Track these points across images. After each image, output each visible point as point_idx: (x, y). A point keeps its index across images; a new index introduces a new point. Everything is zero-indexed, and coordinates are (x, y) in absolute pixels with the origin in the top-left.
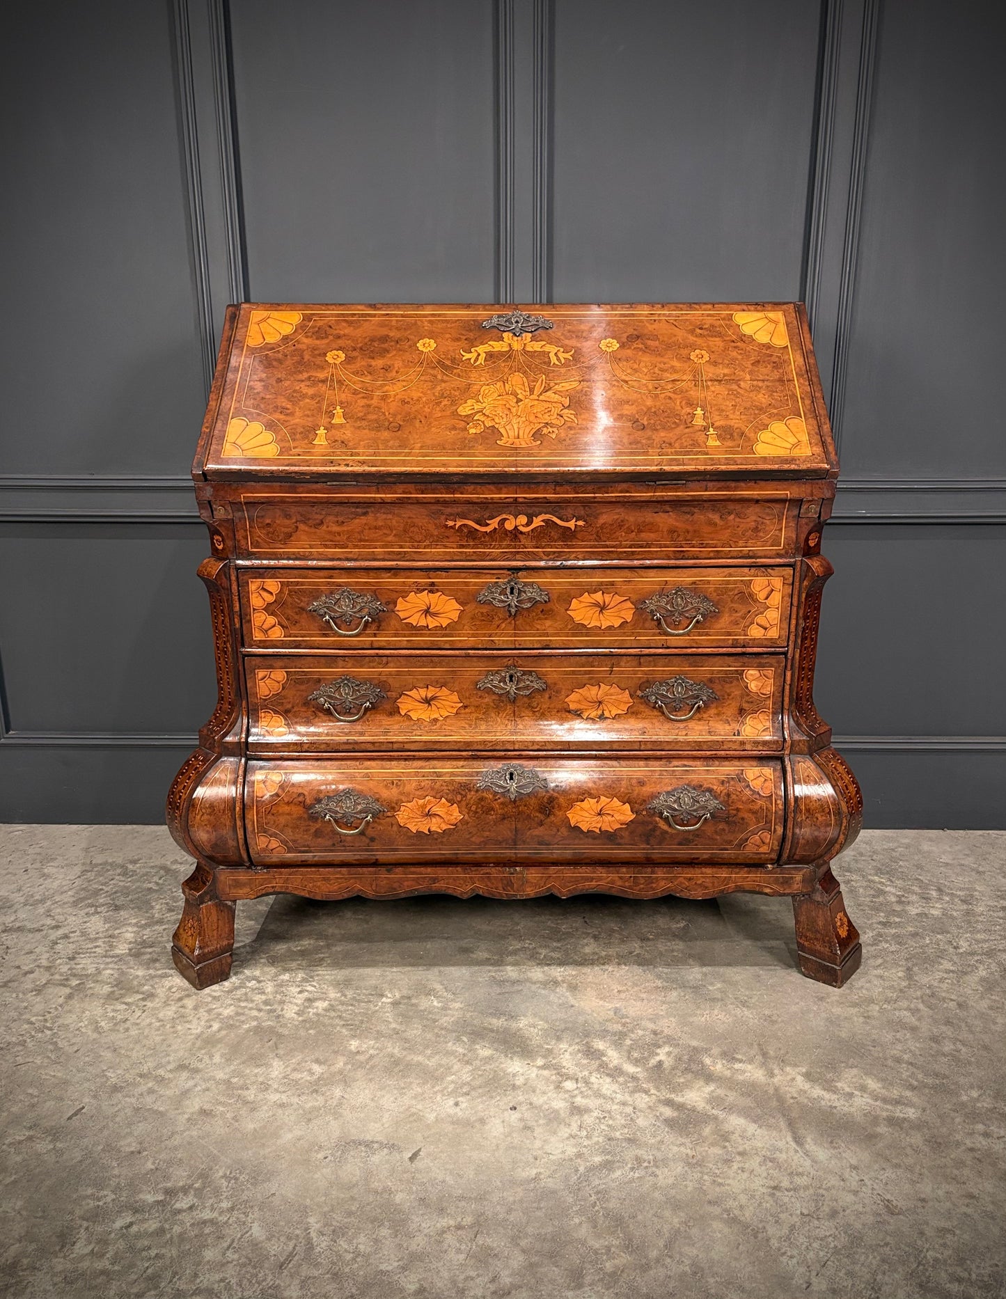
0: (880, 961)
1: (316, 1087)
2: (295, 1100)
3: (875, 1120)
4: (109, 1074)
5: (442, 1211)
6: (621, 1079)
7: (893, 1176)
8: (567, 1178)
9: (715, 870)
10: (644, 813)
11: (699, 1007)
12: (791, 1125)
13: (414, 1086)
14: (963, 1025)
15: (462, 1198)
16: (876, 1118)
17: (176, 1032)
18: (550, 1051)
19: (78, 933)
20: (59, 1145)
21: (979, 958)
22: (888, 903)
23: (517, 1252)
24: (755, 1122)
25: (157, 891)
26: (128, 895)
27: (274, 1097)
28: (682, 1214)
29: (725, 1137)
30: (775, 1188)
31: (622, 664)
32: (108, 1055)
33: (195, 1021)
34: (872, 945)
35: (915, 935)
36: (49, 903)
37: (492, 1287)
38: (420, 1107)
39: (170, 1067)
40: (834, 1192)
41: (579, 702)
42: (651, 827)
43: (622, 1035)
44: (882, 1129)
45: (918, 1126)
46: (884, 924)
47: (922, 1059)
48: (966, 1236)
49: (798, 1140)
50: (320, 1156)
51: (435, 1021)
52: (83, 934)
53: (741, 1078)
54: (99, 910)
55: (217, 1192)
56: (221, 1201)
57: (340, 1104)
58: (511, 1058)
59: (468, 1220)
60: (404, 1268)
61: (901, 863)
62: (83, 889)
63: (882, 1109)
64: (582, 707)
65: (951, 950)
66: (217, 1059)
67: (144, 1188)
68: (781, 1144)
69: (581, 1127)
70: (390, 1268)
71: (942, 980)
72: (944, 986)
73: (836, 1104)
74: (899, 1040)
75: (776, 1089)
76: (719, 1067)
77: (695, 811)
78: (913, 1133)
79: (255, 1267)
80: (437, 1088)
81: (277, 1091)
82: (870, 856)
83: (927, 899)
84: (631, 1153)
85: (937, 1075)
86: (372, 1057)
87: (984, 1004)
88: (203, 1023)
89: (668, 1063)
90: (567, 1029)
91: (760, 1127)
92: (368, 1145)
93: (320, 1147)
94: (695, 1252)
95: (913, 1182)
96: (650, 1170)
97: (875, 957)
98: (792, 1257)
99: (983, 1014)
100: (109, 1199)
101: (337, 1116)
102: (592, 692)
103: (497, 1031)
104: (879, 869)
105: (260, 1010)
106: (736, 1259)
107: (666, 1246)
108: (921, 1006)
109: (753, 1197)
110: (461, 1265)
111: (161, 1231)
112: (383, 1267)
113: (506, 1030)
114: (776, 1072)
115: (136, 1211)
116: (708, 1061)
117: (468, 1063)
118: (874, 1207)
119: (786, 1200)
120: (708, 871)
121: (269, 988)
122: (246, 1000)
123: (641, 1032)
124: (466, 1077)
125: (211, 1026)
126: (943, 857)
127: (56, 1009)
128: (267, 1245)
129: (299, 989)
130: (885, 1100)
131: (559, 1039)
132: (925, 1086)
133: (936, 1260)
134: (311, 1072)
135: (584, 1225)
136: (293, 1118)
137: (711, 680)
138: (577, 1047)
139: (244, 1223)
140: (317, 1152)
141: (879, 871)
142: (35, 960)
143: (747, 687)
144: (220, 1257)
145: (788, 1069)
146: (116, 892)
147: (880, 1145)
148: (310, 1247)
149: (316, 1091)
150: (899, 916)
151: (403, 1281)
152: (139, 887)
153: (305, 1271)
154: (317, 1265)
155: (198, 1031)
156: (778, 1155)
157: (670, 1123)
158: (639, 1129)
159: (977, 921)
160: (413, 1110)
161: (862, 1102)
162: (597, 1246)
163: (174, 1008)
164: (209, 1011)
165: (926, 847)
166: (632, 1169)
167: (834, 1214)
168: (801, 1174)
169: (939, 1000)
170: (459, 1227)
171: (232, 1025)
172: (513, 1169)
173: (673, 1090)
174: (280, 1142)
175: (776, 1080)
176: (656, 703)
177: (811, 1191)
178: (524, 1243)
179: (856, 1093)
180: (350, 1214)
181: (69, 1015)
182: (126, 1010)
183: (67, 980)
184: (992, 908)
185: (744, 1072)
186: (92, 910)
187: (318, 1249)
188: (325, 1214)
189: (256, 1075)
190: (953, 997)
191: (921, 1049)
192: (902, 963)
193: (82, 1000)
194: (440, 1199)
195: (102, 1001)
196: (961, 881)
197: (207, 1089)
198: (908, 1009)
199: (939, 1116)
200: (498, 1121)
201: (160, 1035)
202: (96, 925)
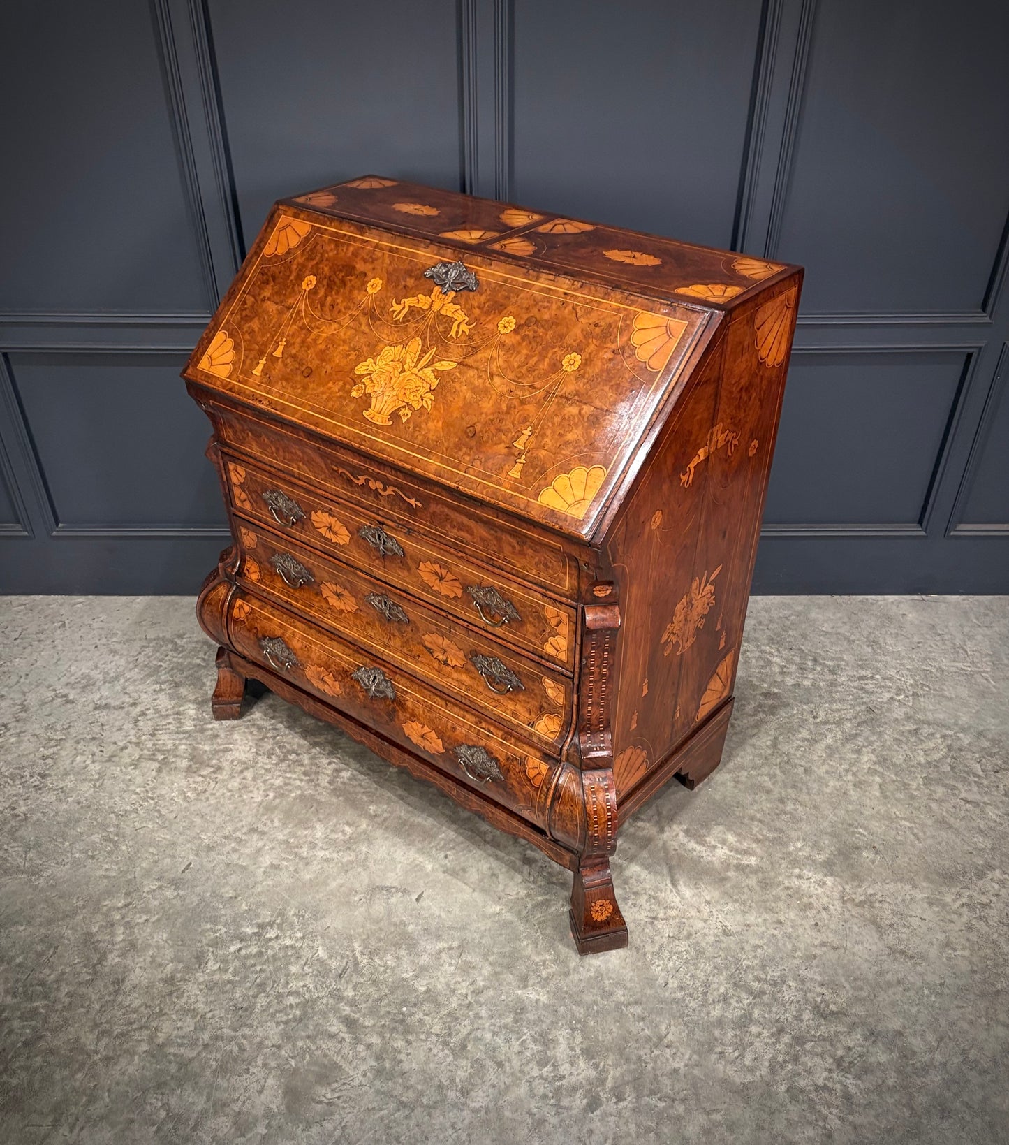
1: (349, 844)
2: (335, 855)
3: (727, 866)
4: (202, 837)
5: (439, 937)
7: (732, 909)
12: (671, 870)
13: (416, 842)
14: (804, 788)
15: (452, 928)
16: (729, 865)
17: (243, 801)
19: (152, 711)
20: (181, 893)
21: (830, 726)
23: (487, 965)
24: (647, 869)
25: (204, 667)
26: (182, 671)
27: (321, 854)
29: (626, 881)
30: (654, 918)
32: (198, 820)
33: (256, 792)
36: (122, 680)
37: (472, 988)
38: (421, 859)
39: (245, 830)
40: (692, 920)
44: (731, 874)
45: (756, 870)
47: (769, 817)
48: (770, 950)
49: (674, 883)
50: (357, 899)
52: (157, 711)
54: (163, 687)
55: (292, 926)
56: (295, 932)
57: (366, 859)
59: (456, 944)
60: (417, 977)
61: (790, 632)
62: (145, 666)
63: (734, 857)
65: (811, 720)
66: (276, 823)
67: (244, 923)
68: (662, 886)
70: (408, 976)
71: (798, 748)
72: (799, 754)
73: (704, 854)
74: (756, 802)
75: (664, 843)
78: (751, 876)
79: (323, 977)
80: (432, 844)
81: (322, 848)
83: (802, 669)
85: (777, 830)
86: (386, 819)
87: (824, 768)
88: (261, 792)
91: (650, 873)
92: (388, 889)
93: (356, 891)
95: (744, 913)
98: (658, 966)
99: (820, 778)
100: (223, 931)
101: (366, 868)
105: (301, 780)
106: (623, 968)
108: (778, 772)
109: (639, 924)
110: (452, 974)
111: (260, 954)
112: (404, 976)
114: (665, 828)
115: (242, 940)
117: (454, 824)
118: (716, 931)
119: (660, 926)
121: (306, 760)
122: (290, 772)
125: (267, 795)
126: (826, 625)
127: (152, 780)
128: (330, 962)
129: (328, 761)
130: (737, 851)
132: (767, 839)
134: (344, 832)
135: (530, 946)
136: (335, 870)
139: (313, 947)
140: (355, 895)
141: (771, 641)
144: (301, 970)
145: (675, 826)
146: (172, 669)
147: (728, 885)
148: (356, 964)
149: (349, 848)
150: (778, 687)
151: (417, 985)
152: (190, 663)
153: (356, 979)
155: (259, 799)
156: (659, 894)
159: (837, 691)
160: (417, 862)
161: (722, 852)
162: (537, 960)
163: (238, 780)
164: (265, 782)
165: (813, 614)
167: (689, 935)
168: (672, 908)
169: (792, 766)
170: (450, 948)
171: (283, 794)
172: (484, 907)
174: (328, 888)
175: (666, 835)
177: (677, 920)
178: (491, 959)
179: (719, 845)
180: (380, 940)
181: (163, 786)
182: (203, 782)
183: (154, 755)
184: (851, 678)
185: (644, 829)
186: (157, 687)
187: (362, 965)
188: (364, 941)
189: (306, 836)
190: (803, 763)
191: (769, 809)
192: (772, 732)
193: (169, 773)
194: (438, 929)
195: (184, 774)
196: (834, 650)
197: (273, 848)
198: (768, 775)
199: (772, 863)
200: (474, 870)
201: (233, 803)
202: (164, 702)
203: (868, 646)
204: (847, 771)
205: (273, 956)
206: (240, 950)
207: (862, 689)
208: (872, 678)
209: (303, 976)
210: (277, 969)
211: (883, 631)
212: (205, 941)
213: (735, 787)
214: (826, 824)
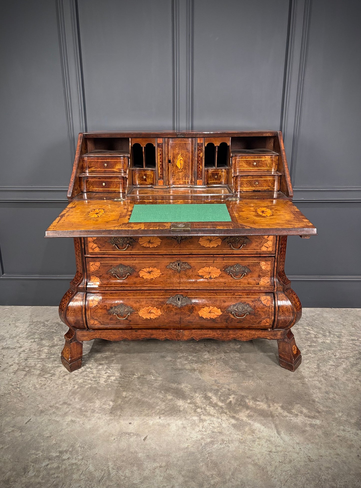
0: (308, 361)
1: (111, 411)
2: (104, 416)
3: (305, 425)
4: (40, 406)
5: (155, 460)
6: (217, 408)
7: (311, 447)
8: (198, 448)
9: (250, 331)
10: (225, 312)
11: (244, 380)
12: (276, 426)
13: (145, 411)
14: (337, 387)
15: (161, 455)
16: (306, 424)
17: (62, 389)
18: (192, 397)
19: (28, 350)
20: (23, 434)
21: (343, 360)
22: (311, 338)
23: (181, 476)
24: (263, 425)
25: (55, 333)
26: (45, 334)
27: (96, 415)
28: (238, 462)
29: (253, 432)
30: (270, 452)
31: (217, 260)
32: (39, 398)
33: (69, 385)
34: (305, 355)
35: (320, 351)
36: (18, 337)
38: (147, 419)
39: (61, 403)
40: (291, 453)
41: (202, 273)
42: (228, 317)
43: (217, 391)
44: (308, 428)
45: (321, 427)
46: (310, 346)
47: (322, 401)
48: (336, 470)
49: (279, 433)
50: (113, 438)
51: (152, 385)
52: (30, 350)
53: (259, 408)
54: (35, 340)
55: (77, 452)
56: (78, 456)
57: (119, 417)
58: (179, 400)
59: (164, 464)
60: (142, 482)
61: (316, 321)
62: (30, 332)
63: (308, 420)
64: (204, 274)
65: (333, 357)
66: (77, 400)
67: (52, 450)
68: (272, 434)
69: (203, 427)
70: (137, 482)
71: (330, 369)
72: (331, 371)
73: (292, 418)
74: (314, 393)
75: (271, 412)
76: (251, 403)
77: (243, 311)
78: (318, 430)
79: (90, 481)
80: (153, 411)
81: (97, 412)
82: (305, 319)
83: (325, 336)
84: (220, 437)
85: (327, 407)
86: (130, 399)
87: (345, 378)
88: (72, 386)
89: (233, 401)
90: (198, 388)
91: (265, 427)
92: (129, 434)
93: (113, 435)
94: (242, 476)
95: (318, 449)
96: (227, 445)
97: (306, 359)
98: (275, 478)
99: (344, 382)
100: (40, 455)
101: (118, 422)
102: (207, 269)
103: (174, 389)
104: (309, 324)
105: (91, 380)
106: (256, 479)
107: (232, 474)
108: (322, 379)
109: (262, 455)
110: (161, 481)
111: (58, 467)
112: (135, 482)
113: (177, 389)
114: (271, 405)
115: (50, 459)
116: (247, 401)
117: (164, 401)
118: (304, 459)
119: (274, 456)
120: (248, 331)
121: (95, 371)
122: (87, 376)
123: (224, 389)
124: (163, 407)
125: (74, 387)
126: (331, 319)
127: (21, 380)
128: (95, 473)
129: (105, 372)
130: (309, 417)
131: (195, 392)
132: (324, 411)
133: (325, 479)
134: (109, 405)
135: (204, 466)
136: (103, 423)
137: (249, 265)
138: (201, 395)
139: (87, 464)
140: (112, 437)
142: (14, 360)
143: (261, 268)
144: (79, 478)
145: (275, 404)
146: (41, 333)
147: (307, 435)
148: (109, 474)
149: (111, 413)
150: (315, 343)
152: (49, 331)
153: (108, 483)
154: (112, 481)
155: (70, 389)
156: (271, 439)
157: (234, 426)
158: (223, 428)
159: (343, 345)
161: (301, 417)
162: (208, 474)
163: (62, 380)
164: (74, 381)
165: (325, 315)
166: (221, 444)
167: (290, 462)
169: (329, 377)
170: (161, 467)
171: (82, 386)
172: (179, 444)
173: (235, 413)
174: (99, 433)
175: (271, 409)
176: (230, 273)
177: (283, 453)
178: (183, 473)
179: (299, 414)
180: (123, 461)
181: (25, 382)
182: (45, 380)
183: (24, 368)
184: (348, 340)
185: (260, 405)
186: (33, 340)
187: (112, 475)
188: (114, 461)
189: (90, 406)
190: (334, 376)
191: (322, 397)
192: (316, 362)
193: (30, 376)
194: (154, 456)
195: (37, 377)
196: (337, 329)
197: (73, 412)
198: (318, 380)
199: (328, 423)
200: (174, 425)
201: (57, 390)
202: (35, 346)
203: (352, 327)
204: (356, 379)
205: (65, 469)
206: (48, 464)
207: (354, 344)
208: (358, 340)
209: (80, 480)
210: (66, 476)
211: (358, 321)
212: (30, 460)
213: (303, 386)
214: (351, 404)
